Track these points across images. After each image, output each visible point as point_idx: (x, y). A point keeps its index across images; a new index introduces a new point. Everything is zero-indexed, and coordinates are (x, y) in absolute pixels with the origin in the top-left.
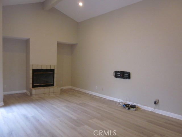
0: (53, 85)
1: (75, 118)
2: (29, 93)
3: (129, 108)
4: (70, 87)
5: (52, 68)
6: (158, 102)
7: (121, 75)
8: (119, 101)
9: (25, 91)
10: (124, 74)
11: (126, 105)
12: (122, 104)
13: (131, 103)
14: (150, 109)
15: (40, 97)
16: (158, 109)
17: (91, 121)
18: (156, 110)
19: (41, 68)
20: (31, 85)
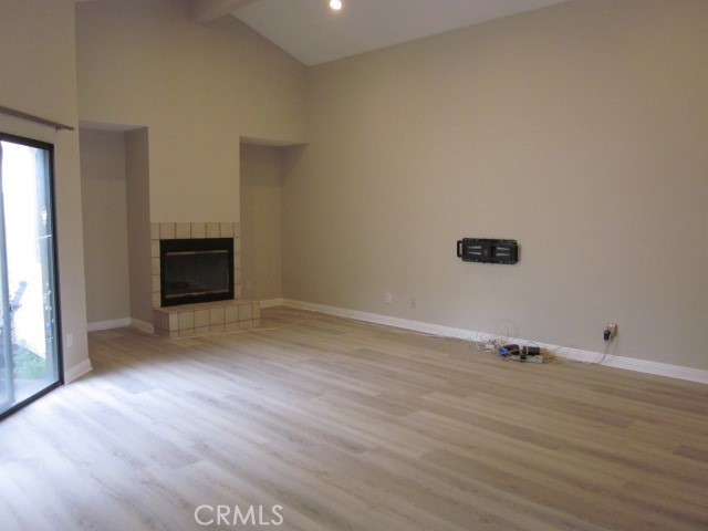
0: (230, 296)
1: (372, 394)
2: (151, 326)
3: (523, 358)
4: (279, 302)
5: (225, 235)
6: (616, 334)
7: (486, 252)
8: (479, 340)
9: (127, 321)
10: (495, 248)
11: (510, 348)
12: (492, 347)
13: (522, 343)
14: (589, 356)
15: (199, 339)
16: (614, 354)
17: (426, 397)
18: (608, 356)
19: (188, 237)
20: (157, 300)
